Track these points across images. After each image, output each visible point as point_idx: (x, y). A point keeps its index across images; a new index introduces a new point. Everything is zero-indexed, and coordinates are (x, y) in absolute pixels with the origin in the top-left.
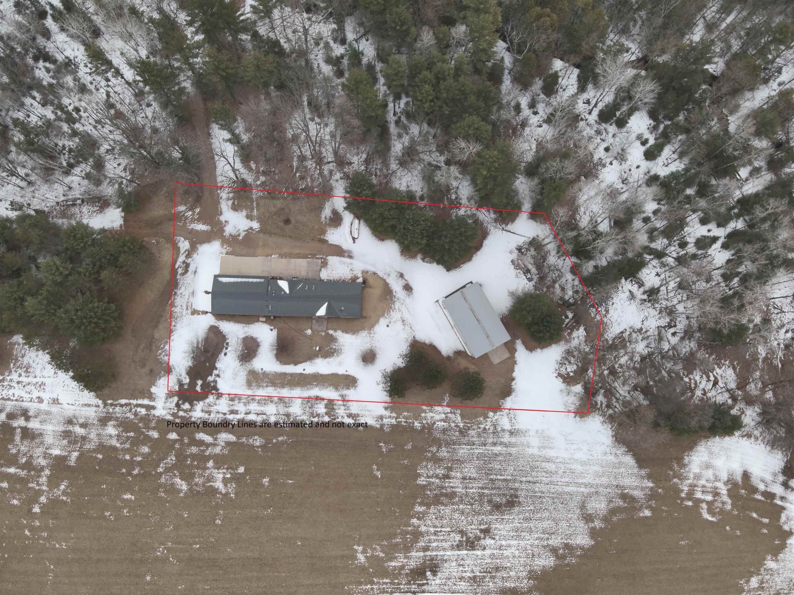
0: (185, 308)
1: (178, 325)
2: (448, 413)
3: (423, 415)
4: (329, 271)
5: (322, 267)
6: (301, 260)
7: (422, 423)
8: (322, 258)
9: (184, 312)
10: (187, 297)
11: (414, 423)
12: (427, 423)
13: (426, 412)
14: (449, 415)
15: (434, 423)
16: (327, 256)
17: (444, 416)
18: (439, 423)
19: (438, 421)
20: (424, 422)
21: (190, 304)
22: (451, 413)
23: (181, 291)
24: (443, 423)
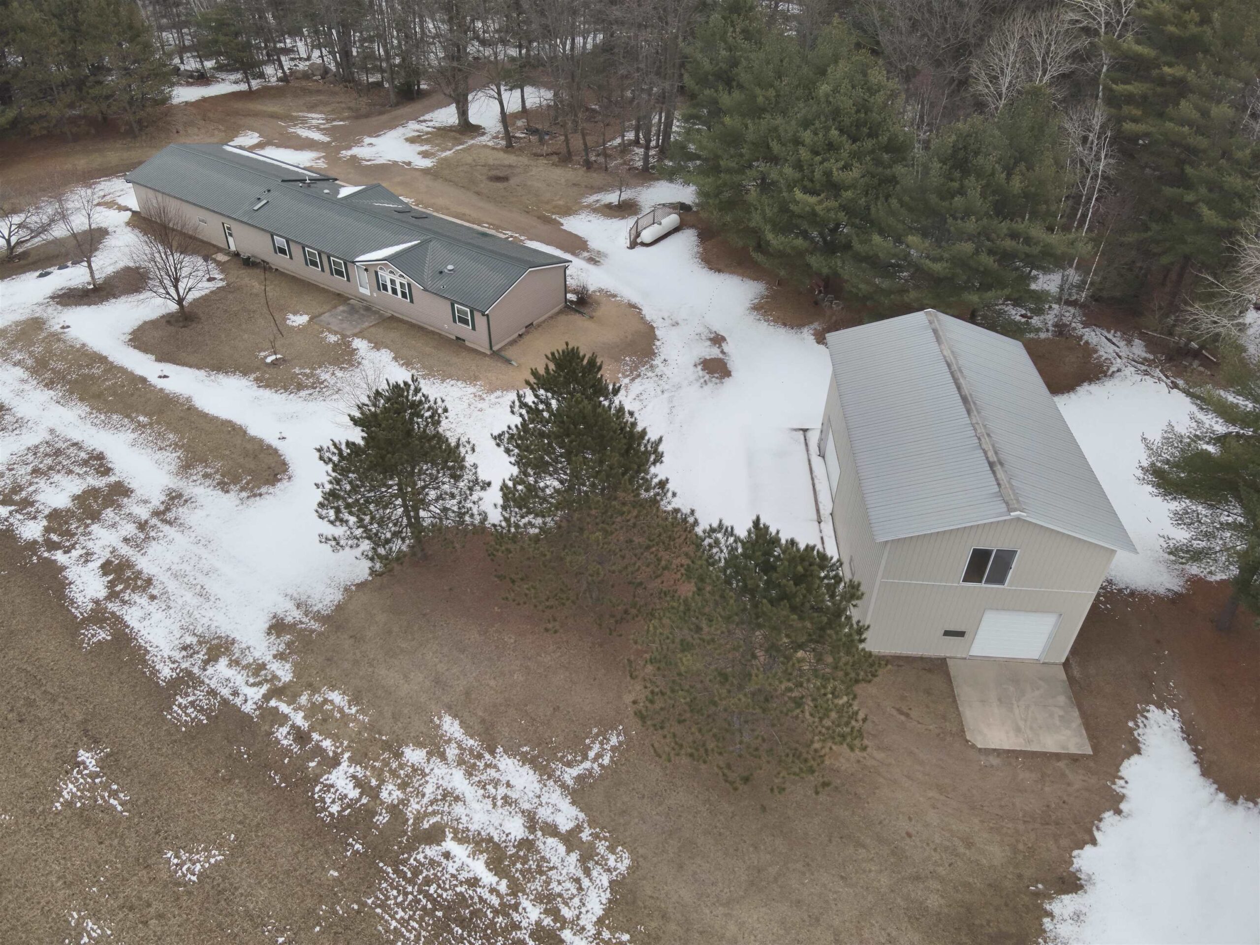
2: (552, 830)
3: (414, 755)
7: (374, 793)
11: (335, 762)
12: (395, 810)
13: (437, 751)
14: (553, 848)
15: (435, 836)
16: (530, 239)
17: (516, 828)
18: (460, 852)
19: (462, 837)
20: (390, 793)
22: (570, 840)
24: (479, 868)
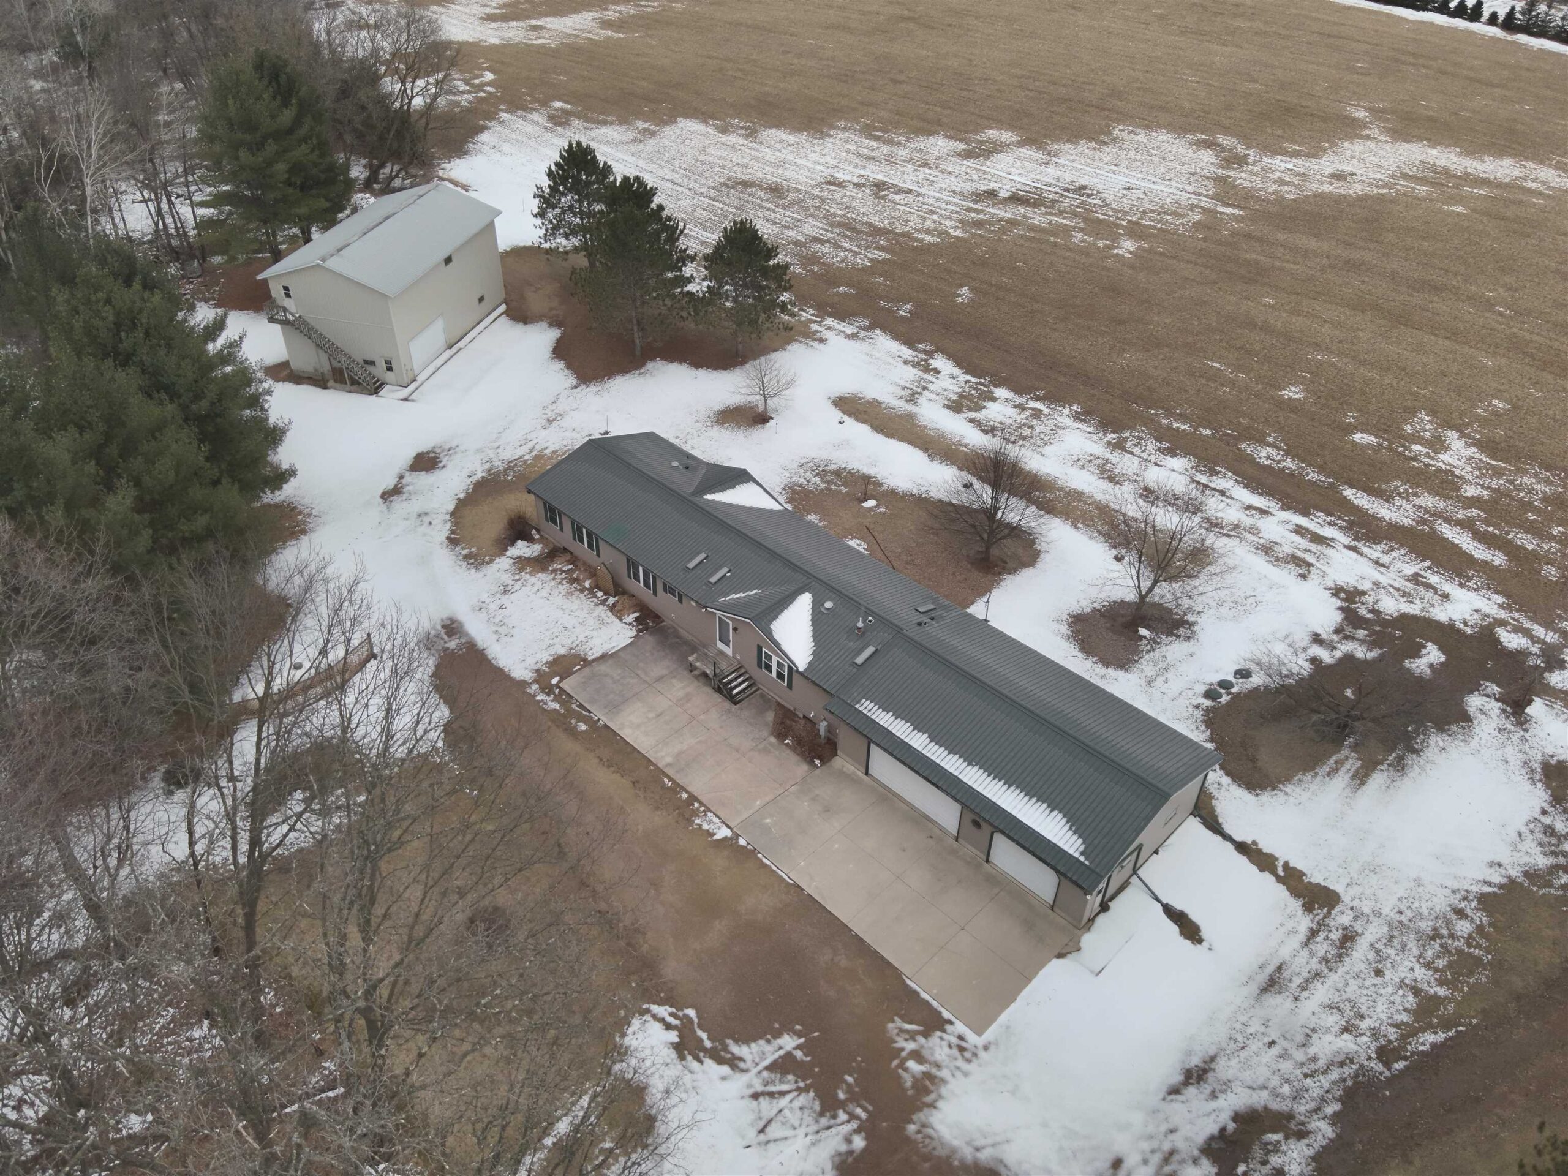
0: (1361, 952)
1: (1441, 902)
4: (581, 634)
5: (586, 662)
6: (627, 734)
8: (548, 689)
9: (1373, 933)
10: (1321, 993)
16: (523, 684)
21: (1322, 947)
23: (1346, 1043)
